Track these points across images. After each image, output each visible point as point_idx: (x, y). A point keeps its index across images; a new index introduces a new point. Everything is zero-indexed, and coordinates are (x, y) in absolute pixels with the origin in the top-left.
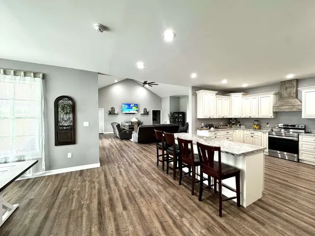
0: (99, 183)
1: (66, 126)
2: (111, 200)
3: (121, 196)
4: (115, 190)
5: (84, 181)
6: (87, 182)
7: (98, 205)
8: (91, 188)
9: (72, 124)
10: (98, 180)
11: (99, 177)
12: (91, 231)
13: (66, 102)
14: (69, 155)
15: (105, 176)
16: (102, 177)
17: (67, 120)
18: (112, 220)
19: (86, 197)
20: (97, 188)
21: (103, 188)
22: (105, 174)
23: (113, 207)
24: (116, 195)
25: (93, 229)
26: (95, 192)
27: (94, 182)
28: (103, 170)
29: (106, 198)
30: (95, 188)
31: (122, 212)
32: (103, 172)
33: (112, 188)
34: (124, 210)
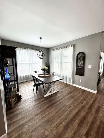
0: (87, 102)
1: (80, 67)
2: (84, 118)
3: (93, 123)
4: (92, 115)
5: (82, 96)
6: (82, 98)
7: (76, 113)
8: (81, 102)
9: (82, 66)
10: (88, 100)
11: (90, 99)
12: (62, 122)
13: (81, 55)
14: (80, 81)
15: (94, 101)
16: (92, 100)
17: (81, 64)
18: (74, 131)
19: (75, 104)
20: (84, 104)
21: (86, 107)
22: (95, 100)
23: (81, 124)
24: (90, 119)
25: (63, 123)
26: (81, 105)
27: (85, 100)
28: (96, 97)
29: (83, 114)
30: (82, 104)
31: (83, 135)
32: (95, 98)
33: (92, 112)
34: (85, 135)
